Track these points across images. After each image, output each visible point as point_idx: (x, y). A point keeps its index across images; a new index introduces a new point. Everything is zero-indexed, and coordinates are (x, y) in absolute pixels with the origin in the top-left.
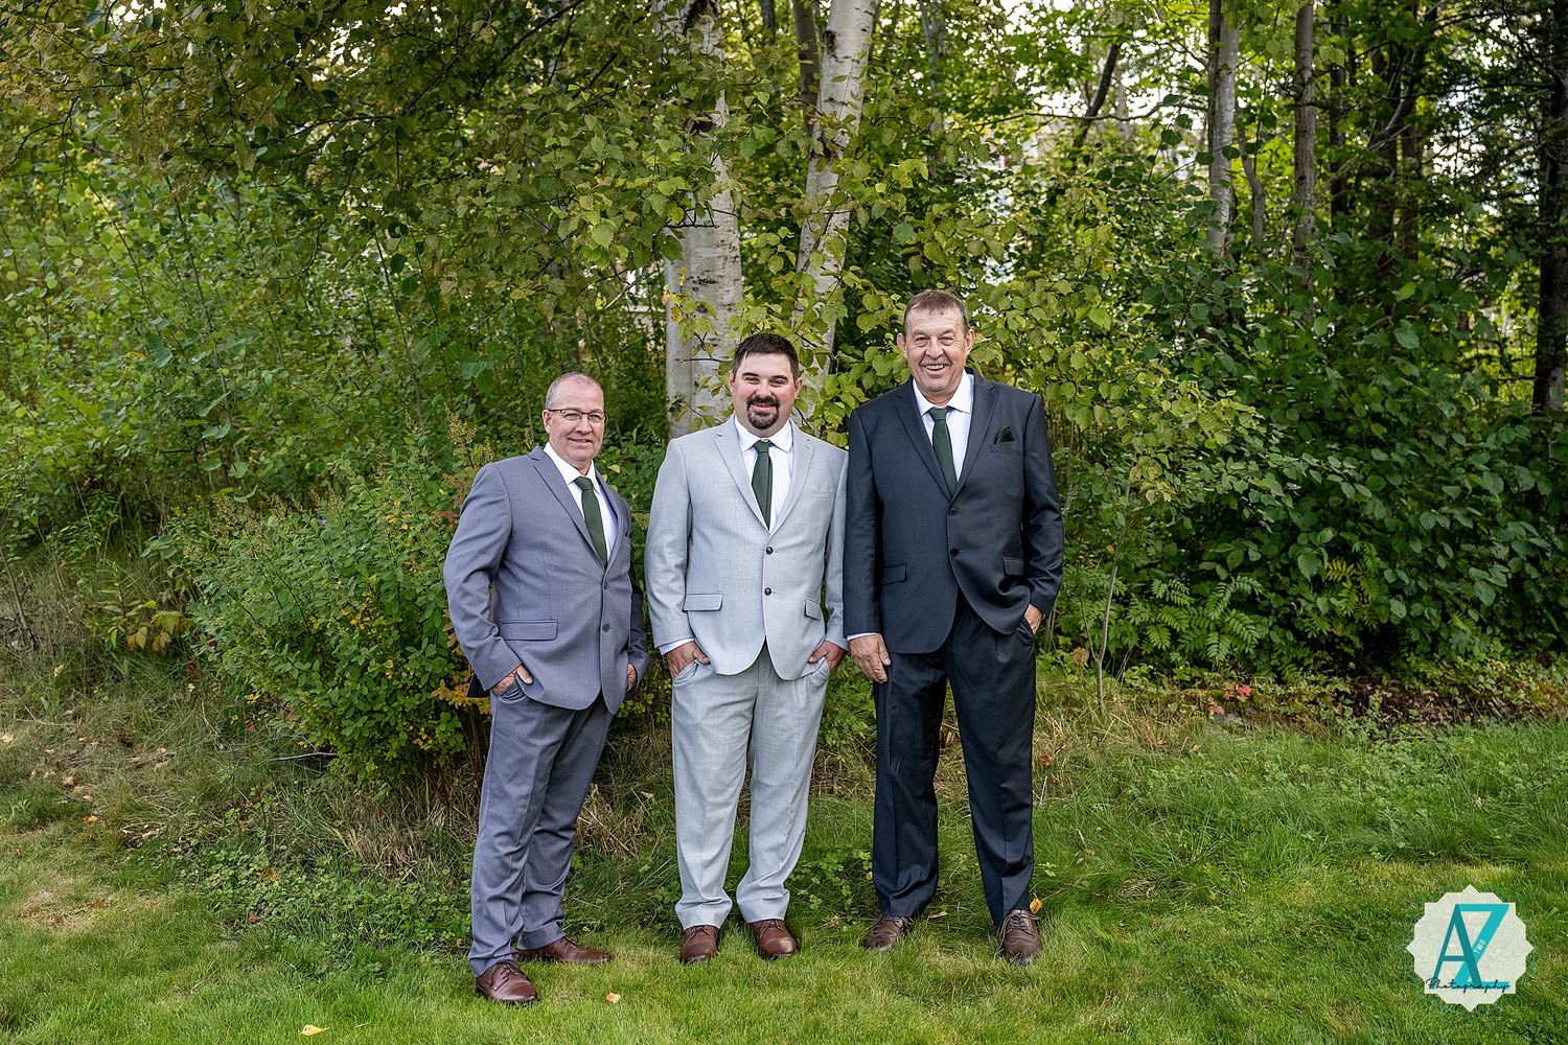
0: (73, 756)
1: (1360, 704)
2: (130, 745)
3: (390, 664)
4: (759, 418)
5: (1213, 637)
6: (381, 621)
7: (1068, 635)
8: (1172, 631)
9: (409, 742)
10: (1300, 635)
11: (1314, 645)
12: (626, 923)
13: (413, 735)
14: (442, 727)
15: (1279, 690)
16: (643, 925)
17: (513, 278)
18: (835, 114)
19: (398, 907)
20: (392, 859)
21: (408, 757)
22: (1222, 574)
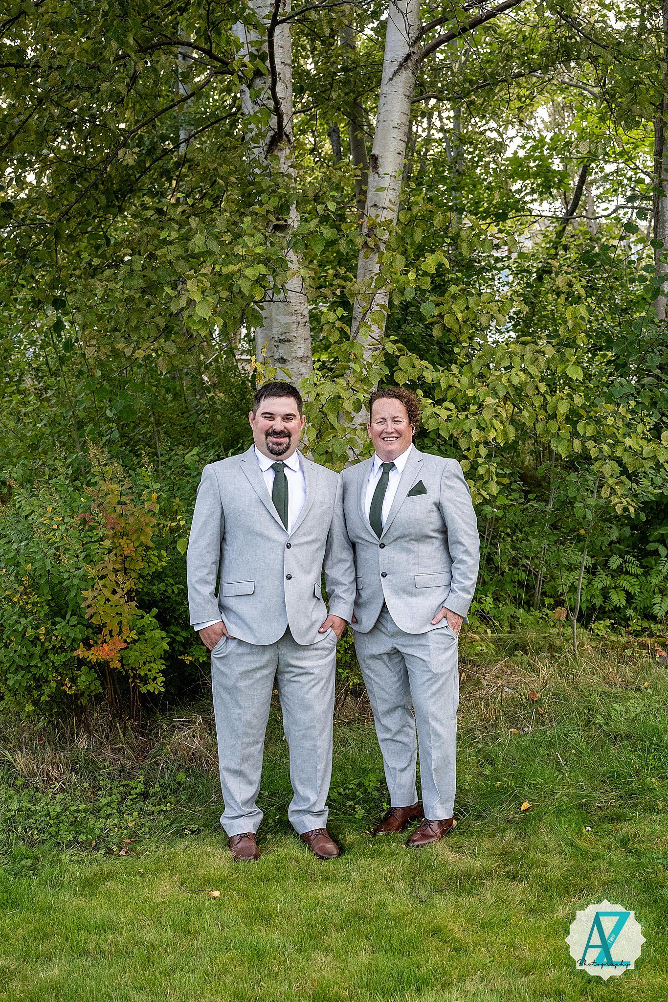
3: (42, 630)
4: (275, 447)
5: (658, 598)
6: (36, 598)
7: (551, 597)
8: (628, 593)
9: (57, 688)
13: (61, 683)
14: (83, 678)
17: (138, 342)
18: (377, 216)
19: (48, 814)
20: (47, 774)
21: (58, 699)
22: (663, 552)
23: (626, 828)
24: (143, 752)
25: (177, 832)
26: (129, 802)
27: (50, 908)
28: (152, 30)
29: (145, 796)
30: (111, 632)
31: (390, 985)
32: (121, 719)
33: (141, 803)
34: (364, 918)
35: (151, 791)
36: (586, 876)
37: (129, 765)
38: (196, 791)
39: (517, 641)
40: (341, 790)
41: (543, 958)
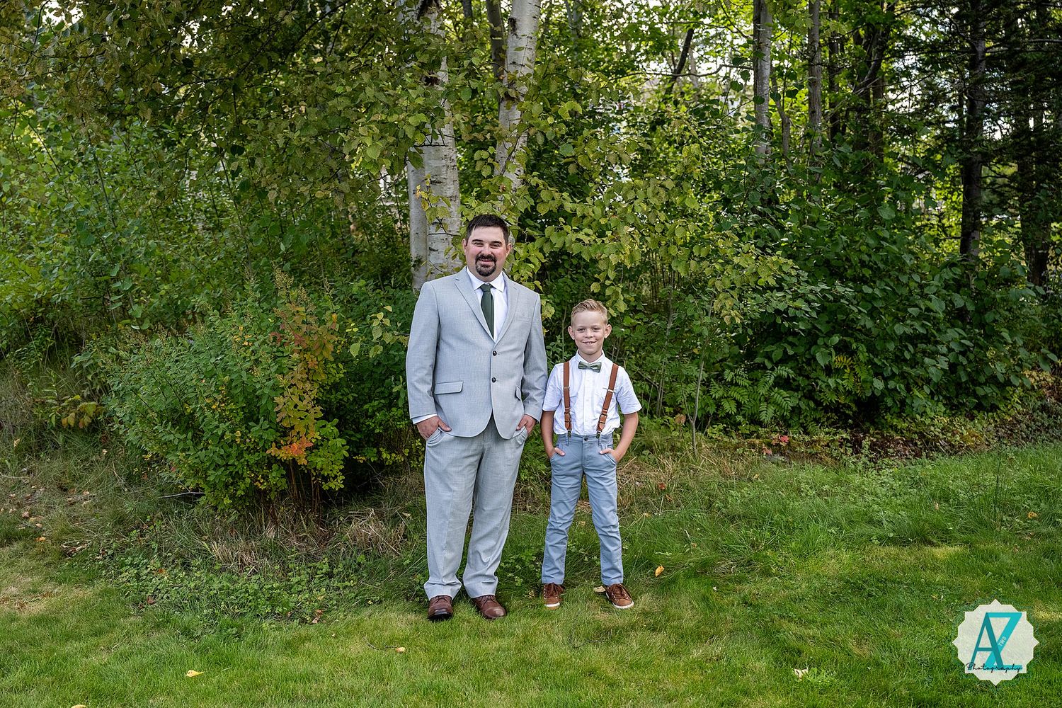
0: (28, 498)
1: (856, 446)
2: (65, 490)
3: (238, 434)
4: (483, 269)
5: (763, 406)
6: (232, 406)
7: (671, 406)
8: (737, 402)
9: (252, 484)
10: (818, 403)
11: (827, 409)
12: (397, 597)
13: (254, 480)
14: (274, 474)
15: (807, 438)
16: (408, 599)
17: (314, 183)
18: (517, 72)
19: (247, 592)
20: (241, 560)
21: (252, 493)
22: (769, 365)
23: (747, 588)
24: (324, 540)
25: (361, 603)
26: (316, 581)
29: (330, 575)
30: (298, 433)
33: (328, 581)
34: (530, 664)
35: (335, 571)
36: (714, 625)
37: (313, 551)
39: (643, 443)
40: (503, 564)
41: (682, 689)
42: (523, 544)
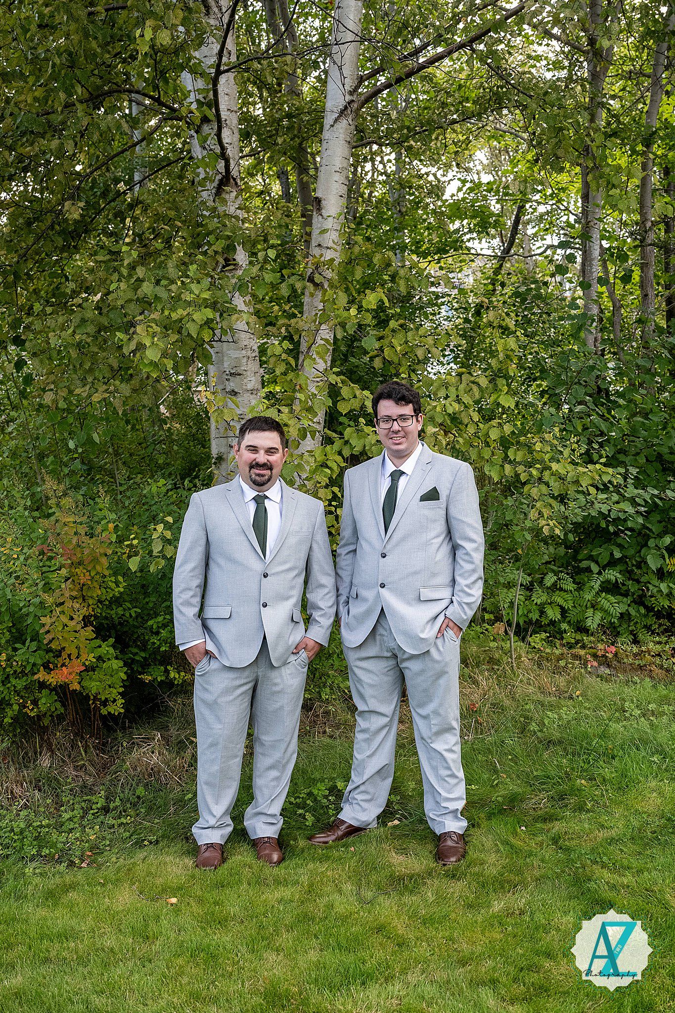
3: (3, 656)
4: (257, 478)
5: (590, 612)
7: (491, 613)
8: (562, 608)
9: (20, 711)
10: (649, 609)
11: (659, 615)
12: (175, 838)
13: (23, 706)
15: (635, 649)
18: (321, 255)
19: (12, 830)
20: (12, 792)
21: (21, 720)
22: (595, 568)
23: (557, 827)
24: (104, 769)
25: (136, 843)
26: (90, 817)
27: (14, 919)
28: (101, 78)
29: (106, 810)
30: (69, 656)
31: (337, 980)
32: (82, 738)
33: (102, 817)
34: (313, 919)
35: (112, 805)
36: (520, 872)
37: (90, 781)
38: (155, 804)
40: (292, 799)
41: (479, 949)
42: (317, 775)
